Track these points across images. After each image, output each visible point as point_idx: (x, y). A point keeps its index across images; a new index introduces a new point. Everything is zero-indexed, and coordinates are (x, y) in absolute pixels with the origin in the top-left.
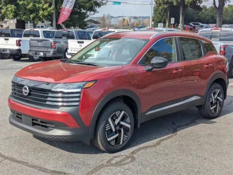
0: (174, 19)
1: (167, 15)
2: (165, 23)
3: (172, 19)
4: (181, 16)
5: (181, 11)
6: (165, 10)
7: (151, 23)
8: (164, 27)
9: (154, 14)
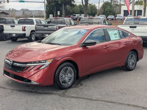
0: (59, 12)
1: (54, 10)
2: (53, 14)
3: (58, 12)
4: (63, 10)
5: (63, 7)
6: (53, 6)
7: (45, 14)
8: (53, 17)
9: (47, 9)
